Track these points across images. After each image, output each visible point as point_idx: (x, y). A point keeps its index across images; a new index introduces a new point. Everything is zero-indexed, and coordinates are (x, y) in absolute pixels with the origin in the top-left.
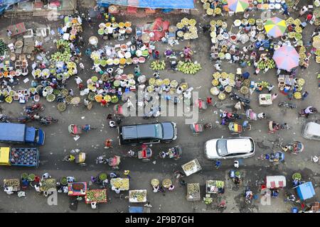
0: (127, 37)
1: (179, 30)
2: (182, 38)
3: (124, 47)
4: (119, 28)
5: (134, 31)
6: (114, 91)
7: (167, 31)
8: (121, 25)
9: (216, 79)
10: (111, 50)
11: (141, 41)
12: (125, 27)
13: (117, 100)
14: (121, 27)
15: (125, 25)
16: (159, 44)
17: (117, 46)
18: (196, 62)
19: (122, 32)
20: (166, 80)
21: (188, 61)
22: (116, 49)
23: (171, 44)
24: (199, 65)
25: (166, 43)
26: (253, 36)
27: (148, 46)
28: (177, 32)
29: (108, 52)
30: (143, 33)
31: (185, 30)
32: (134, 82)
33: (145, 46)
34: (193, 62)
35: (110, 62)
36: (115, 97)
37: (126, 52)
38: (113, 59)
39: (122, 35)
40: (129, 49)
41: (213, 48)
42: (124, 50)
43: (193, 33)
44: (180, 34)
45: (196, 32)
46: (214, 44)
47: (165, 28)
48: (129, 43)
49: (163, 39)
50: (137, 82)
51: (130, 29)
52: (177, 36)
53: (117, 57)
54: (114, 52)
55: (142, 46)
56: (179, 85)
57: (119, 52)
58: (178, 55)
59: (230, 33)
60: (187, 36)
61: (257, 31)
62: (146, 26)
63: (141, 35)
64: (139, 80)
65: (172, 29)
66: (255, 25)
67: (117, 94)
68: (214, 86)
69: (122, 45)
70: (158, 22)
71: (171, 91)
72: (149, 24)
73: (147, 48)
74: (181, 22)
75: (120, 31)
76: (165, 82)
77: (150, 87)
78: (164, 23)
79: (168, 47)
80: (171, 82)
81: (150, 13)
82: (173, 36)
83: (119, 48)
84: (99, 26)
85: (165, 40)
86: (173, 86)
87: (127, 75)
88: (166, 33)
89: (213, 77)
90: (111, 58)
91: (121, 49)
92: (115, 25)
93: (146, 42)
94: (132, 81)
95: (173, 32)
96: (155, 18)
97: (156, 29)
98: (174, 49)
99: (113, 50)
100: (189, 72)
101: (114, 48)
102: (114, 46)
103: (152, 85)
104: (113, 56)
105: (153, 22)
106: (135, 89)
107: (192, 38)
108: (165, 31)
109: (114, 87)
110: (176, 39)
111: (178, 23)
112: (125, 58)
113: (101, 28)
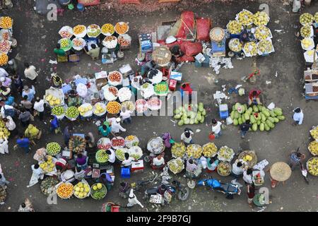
0: (121, 55)
1: (232, 37)
2: (240, 54)
3: (116, 78)
4: (102, 37)
5: (135, 43)
6: (95, 174)
7: (208, 39)
8: (107, 30)
10: (88, 85)
12: (116, 35)
13: (105, 192)
14: (108, 34)
15: (115, 29)
16: (190, 69)
17: (99, 75)
18: (272, 106)
19: (110, 44)
20: (208, 145)
21: (255, 104)
22: (99, 81)
23: (217, 68)
24: (279, 111)
25: (205, 65)
27: (166, 74)
28: (228, 41)
29: (81, 89)
30: (156, 45)
31: (245, 37)
32: (140, 153)
33: (160, 74)
34: (266, 105)
35: (86, 110)
36: (99, 185)
37: (119, 87)
38: (93, 103)
39: (110, 51)
40: (126, 82)
41: (309, 72)
42: (116, 83)
43: (264, 43)
44: (235, 45)
45: (269, 39)
46: (310, 65)
47: (202, 33)
48: (126, 69)
49: (200, 58)
50: (146, 151)
51: (128, 38)
52: (228, 50)
53: (100, 100)
54: (94, 89)
55: (154, 73)
56: (236, 157)
57: (106, 89)
58: (231, 91)
60: (250, 50)
62: (162, 30)
63: (150, 51)
64: (149, 148)
65: (217, 34)
67: (103, 179)
68: (313, 156)
69: (110, 73)
70: (187, 21)
71: (221, 169)
72: (168, 27)
73: (165, 78)
74: (237, 18)
75: (105, 43)
76: (207, 150)
77: (174, 161)
78: (199, 23)
79: (209, 74)
80: (219, 149)
81: (167, 2)
82: (221, 51)
83: (105, 80)
84: (59, 32)
85: (203, 59)
86: (223, 159)
87: (124, 138)
88: (204, 45)
89: (311, 136)
90: (87, 102)
91: (109, 81)
92: (95, 30)
93: (162, 66)
94: (137, 151)
95: (220, 42)
96: (180, 13)
97: (184, 36)
98: (222, 78)
99: (91, 84)
100: (259, 126)
101: (94, 80)
102: (92, 76)
103: (179, 158)
104: (92, 98)
105: (175, 22)
106: (141, 168)
107: (260, 53)
108: (201, 39)
109: (97, 166)
110: (227, 56)
111: (231, 22)
112: (118, 100)
113: (64, 37)
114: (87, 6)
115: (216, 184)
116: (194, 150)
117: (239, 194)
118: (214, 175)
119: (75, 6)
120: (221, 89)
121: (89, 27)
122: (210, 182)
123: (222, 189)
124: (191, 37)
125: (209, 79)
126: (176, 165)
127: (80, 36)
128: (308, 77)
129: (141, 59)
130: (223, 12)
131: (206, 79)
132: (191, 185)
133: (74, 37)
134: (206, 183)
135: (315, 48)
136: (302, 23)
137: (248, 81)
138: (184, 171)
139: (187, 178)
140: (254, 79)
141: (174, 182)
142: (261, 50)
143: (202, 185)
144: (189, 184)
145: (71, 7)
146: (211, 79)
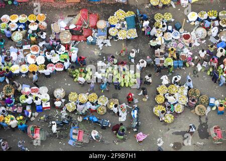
2: (116, 37)
3: (35, 49)
4: (28, 23)
6: (19, 110)
7: (95, 27)
8: (32, 18)
9: (161, 94)
10: (18, 53)
11: (59, 41)
12: (37, 22)
14: (32, 21)
15: (37, 18)
16: (84, 46)
17: (25, 47)
19: (33, 28)
20: (92, 94)
22: (25, 51)
23: (101, 46)
25: (93, 44)
26: (215, 34)
27: (68, 48)
28: (108, 29)
32: (48, 98)
33: (64, 48)
35: (16, 69)
36: (21, 117)
38: (21, 65)
41: (158, 51)
42: (36, 53)
44: (113, 32)
47: (92, 23)
48: (42, 43)
49: (90, 39)
50: (52, 97)
51: (45, 24)
52: (108, 35)
53: (25, 63)
54: (21, 56)
57: (29, 56)
59: (181, 30)
60: (122, 35)
61: (220, 27)
62: (67, 20)
64: (55, 95)
65: (102, 24)
66: (218, 19)
68: (158, 104)
69: (32, 46)
70: (83, 15)
71: (99, 110)
72: (71, 18)
73: (67, 51)
74: (115, 15)
75: (30, 27)
76: (91, 98)
77: (70, 104)
78: (91, 17)
79: (96, 49)
80: (99, 97)
81: (72, 3)
82: (104, 35)
83: (28, 50)
84: (1, 18)
85: (92, 39)
86: (101, 104)
87: (39, 88)
88: (93, 31)
89: (157, 91)
90: (17, 63)
91: (31, 51)
92: (24, 18)
93: (66, 43)
94: (46, 96)
95: (103, 29)
96: (80, 10)
97: (81, 25)
98: (104, 52)
99: (20, 52)
100: (125, 84)
101: (22, 50)
102: (21, 48)
103: (73, 102)
104: (20, 61)
105: (76, 15)
106: (49, 107)
107: (129, 38)
108: (92, 27)
109: (21, 105)
110: (108, 39)
111: (111, 17)
112: (36, 64)
113: (4, 22)
114: (20, 3)
115: (95, 119)
116: (83, 97)
117: (109, 126)
118: (94, 113)
119: (13, 2)
120: (102, 60)
121: (20, 16)
122: (91, 118)
123: (99, 123)
124: (86, 25)
125: (96, 52)
126: (71, 106)
127: (14, 22)
128: (158, 54)
129: (53, 38)
130: (107, 10)
131: (94, 53)
132: (80, 119)
133: (10, 22)
134: (89, 119)
135: (163, 36)
136: (156, 19)
137: (120, 54)
138: (76, 111)
139: (77, 115)
140: (124, 54)
141: (68, 117)
142: (129, 36)
143: (86, 120)
144: (78, 119)
145: (10, 3)
146: (96, 53)
